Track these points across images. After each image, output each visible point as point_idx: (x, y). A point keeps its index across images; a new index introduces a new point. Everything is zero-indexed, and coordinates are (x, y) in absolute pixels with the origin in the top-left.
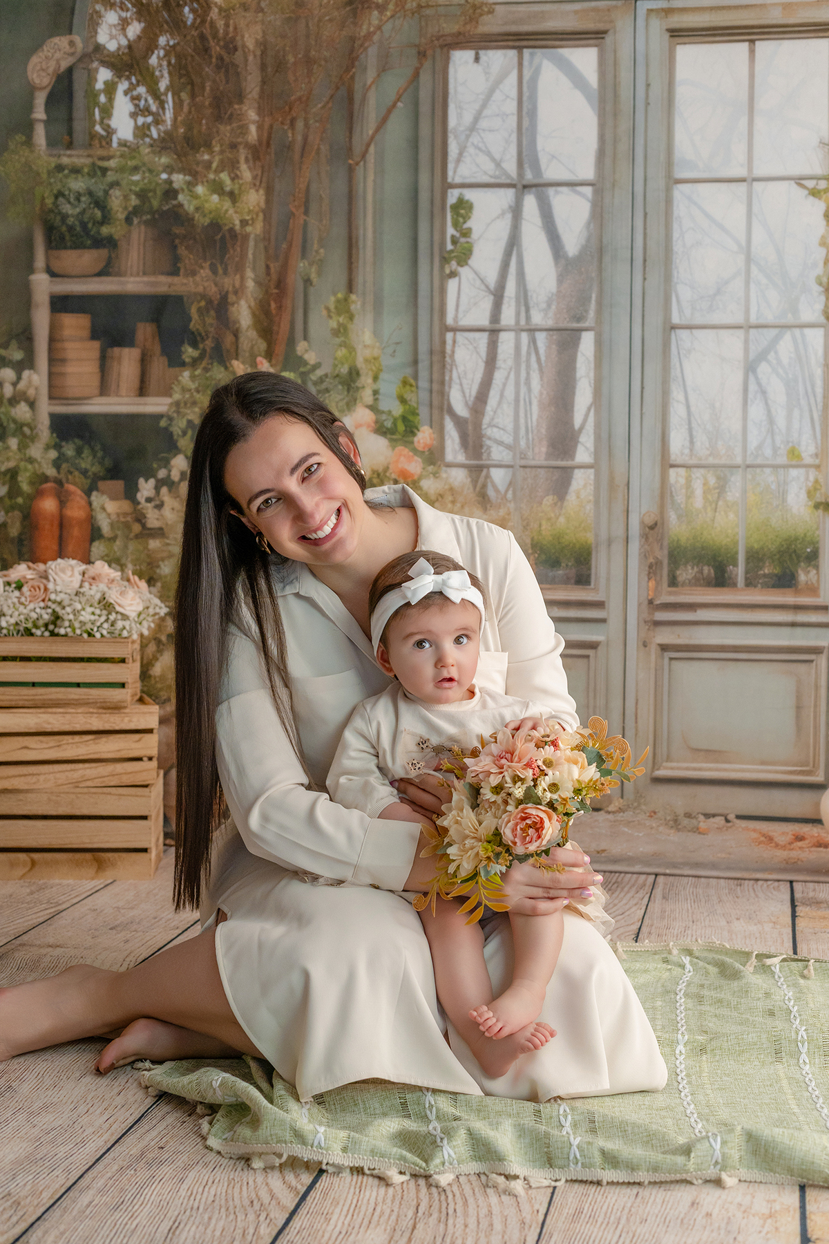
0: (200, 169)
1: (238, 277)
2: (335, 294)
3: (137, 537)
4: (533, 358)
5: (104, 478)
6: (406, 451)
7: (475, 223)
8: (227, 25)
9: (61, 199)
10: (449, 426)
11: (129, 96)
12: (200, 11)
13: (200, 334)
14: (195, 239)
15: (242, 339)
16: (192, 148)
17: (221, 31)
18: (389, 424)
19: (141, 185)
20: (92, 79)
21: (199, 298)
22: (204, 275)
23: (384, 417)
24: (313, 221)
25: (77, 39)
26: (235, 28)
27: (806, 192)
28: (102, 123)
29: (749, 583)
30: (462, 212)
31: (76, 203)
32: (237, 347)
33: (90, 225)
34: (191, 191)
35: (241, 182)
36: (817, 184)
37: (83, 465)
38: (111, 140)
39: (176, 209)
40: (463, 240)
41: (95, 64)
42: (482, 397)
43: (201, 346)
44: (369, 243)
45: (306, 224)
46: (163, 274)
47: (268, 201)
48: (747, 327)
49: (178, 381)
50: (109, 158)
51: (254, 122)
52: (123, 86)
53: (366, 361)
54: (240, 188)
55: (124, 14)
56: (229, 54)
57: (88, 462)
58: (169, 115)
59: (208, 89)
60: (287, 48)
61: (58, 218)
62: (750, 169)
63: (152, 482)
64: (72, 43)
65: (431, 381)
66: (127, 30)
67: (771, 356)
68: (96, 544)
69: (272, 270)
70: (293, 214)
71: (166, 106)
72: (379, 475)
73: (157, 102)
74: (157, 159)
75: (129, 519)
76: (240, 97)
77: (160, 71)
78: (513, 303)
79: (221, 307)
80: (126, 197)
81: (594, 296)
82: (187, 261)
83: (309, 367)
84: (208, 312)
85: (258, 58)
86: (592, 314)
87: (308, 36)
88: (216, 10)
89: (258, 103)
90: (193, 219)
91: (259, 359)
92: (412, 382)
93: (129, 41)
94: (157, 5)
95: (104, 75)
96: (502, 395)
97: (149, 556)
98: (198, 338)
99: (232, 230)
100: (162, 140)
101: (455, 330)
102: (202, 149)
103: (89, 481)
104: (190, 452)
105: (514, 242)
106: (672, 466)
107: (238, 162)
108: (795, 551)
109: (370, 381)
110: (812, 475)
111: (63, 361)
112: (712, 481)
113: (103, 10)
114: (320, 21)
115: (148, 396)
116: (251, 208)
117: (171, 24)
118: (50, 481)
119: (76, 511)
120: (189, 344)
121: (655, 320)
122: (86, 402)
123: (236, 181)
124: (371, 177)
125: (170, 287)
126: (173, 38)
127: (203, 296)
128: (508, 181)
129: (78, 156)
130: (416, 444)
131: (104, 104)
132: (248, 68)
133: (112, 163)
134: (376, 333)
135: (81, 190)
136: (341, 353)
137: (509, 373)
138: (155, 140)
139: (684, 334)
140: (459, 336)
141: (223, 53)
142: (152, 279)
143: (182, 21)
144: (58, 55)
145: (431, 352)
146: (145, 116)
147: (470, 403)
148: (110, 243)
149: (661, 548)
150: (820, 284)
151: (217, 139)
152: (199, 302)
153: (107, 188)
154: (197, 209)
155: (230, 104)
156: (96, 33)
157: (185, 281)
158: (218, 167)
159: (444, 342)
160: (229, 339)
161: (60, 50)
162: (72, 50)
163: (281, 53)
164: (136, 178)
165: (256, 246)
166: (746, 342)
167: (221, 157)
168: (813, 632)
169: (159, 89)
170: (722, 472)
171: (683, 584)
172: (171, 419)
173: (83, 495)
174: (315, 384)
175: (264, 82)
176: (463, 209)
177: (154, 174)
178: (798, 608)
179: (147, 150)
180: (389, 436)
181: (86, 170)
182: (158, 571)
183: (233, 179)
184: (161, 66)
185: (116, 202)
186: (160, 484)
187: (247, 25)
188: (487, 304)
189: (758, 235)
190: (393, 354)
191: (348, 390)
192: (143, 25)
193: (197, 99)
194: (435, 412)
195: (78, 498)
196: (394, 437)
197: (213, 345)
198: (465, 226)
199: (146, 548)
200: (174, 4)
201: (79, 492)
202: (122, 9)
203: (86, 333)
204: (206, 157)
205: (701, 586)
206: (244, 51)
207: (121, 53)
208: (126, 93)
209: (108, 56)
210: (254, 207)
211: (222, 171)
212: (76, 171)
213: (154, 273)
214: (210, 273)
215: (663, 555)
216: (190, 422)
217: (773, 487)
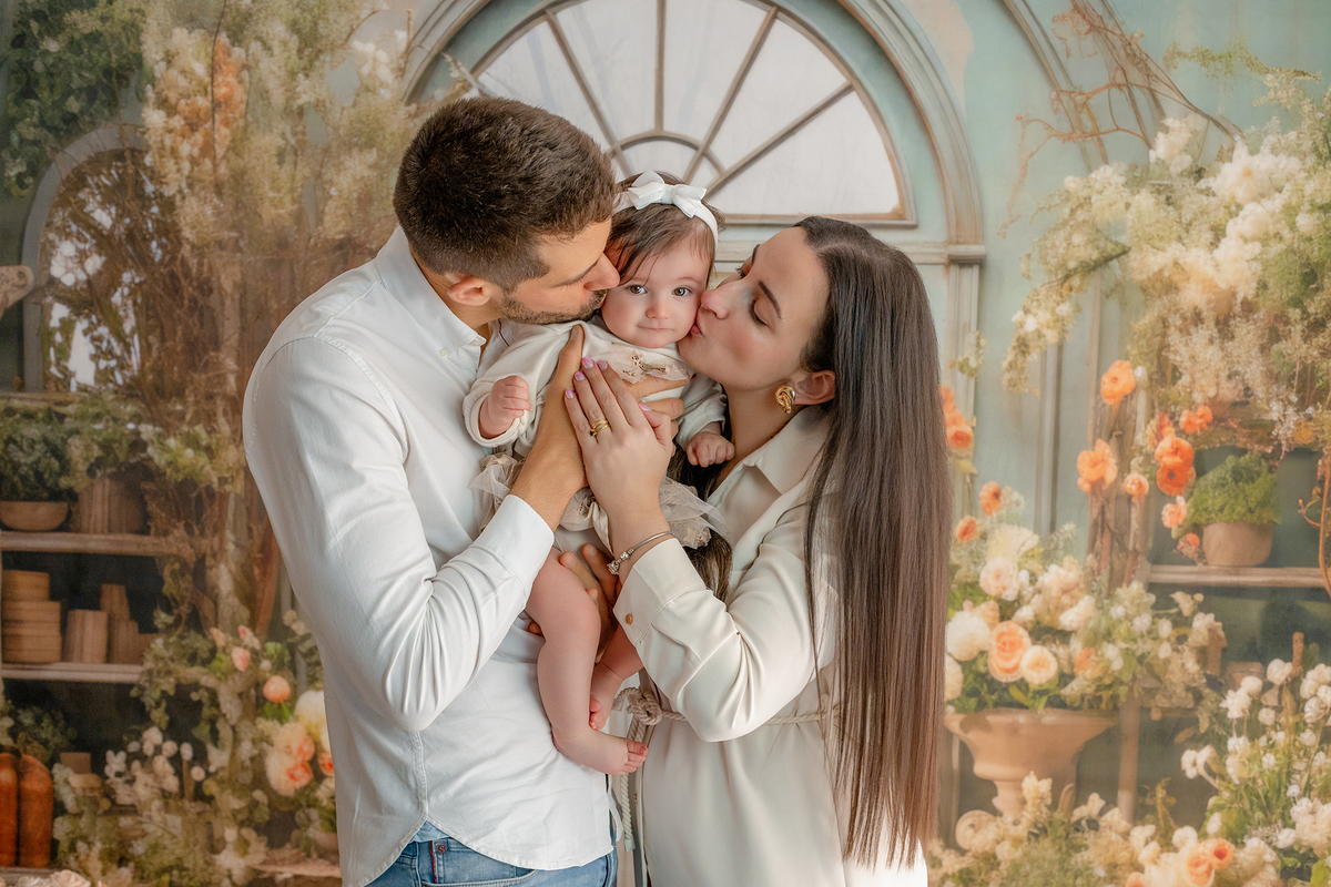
0: (170, 420)
1: (216, 539)
3: (106, 813)
5: (68, 750)
8: (200, 264)
9: (12, 446)
11: (89, 336)
12: (169, 247)
13: (175, 600)
14: (167, 498)
15: (221, 606)
16: (162, 397)
17: (194, 271)
19: (104, 434)
20: (45, 313)
21: (172, 559)
22: (178, 535)
25: (28, 271)
26: (210, 269)
28: (58, 364)
31: (30, 450)
32: (217, 614)
33: (46, 476)
34: (161, 444)
35: (218, 436)
37: (43, 735)
38: (69, 384)
39: (145, 463)
41: (49, 299)
43: (176, 612)
46: (130, 532)
49: (149, 647)
50: (66, 404)
51: (232, 372)
52: (81, 325)
54: (218, 444)
55: (81, 246)
56: (203, 295)
57: (47, 731)
58: (135, 360)
59: (179, 333)
60: (270, 294)
61: (9, 466)
63: (122, 755)
64: (21, 275)
66: (86, 264)
68: (59, 820)
69: (255, 533)
71: (132, 349)
73: (122, 344)
74: (122, 407)
75: (96, 794)
76: (216, 343)
77: (125, 310)
79: (198, 570)
80: (87, 448)
82: (158, 520)
83: (297, 638)
84: (183, 575)
85: (237, 302)
87: (293, 282)
88: (188, 247)
89: (238, 351)
90: (165, 474)
91: (242, 628)
93: (88, 275)
94: (120, 238)
95: (59, 312)
97: (120, 834)
98: (173, 604)
99: (209, 489)
100: (128, 387)
102: (174, 399)
103: (50, 752)
104: (164, 726)
107: (215, 415)
111: (19, 622)
113: (57, 239)
114: (305, 265)
115: (117, 662)
116: (231, 465)
117: (136, 259)
118: (6, 751)
119: (35, 783)
120: (163, 610)
122: (44, 667)
123: (213, 435)
125: (139, 547)
126: (138, 275)
127: (178, 558)
129: (32, 400)
131: (61, 344)
132: (226, 313)
133: (70, 409)
135: (34, 437)
138: (119, 386)
141: (196, 294)
142: (119, 537)
143: (149, 257)
144: (6, 287)
146: (108, 360)
148: (71, 496)
151: (191, 388)
152: (173, 564)
153: (65, 436)
154: (170, 463)
155: (206, 351)
156: (50, 264)
157: (156, 541)
158: (192, 418)
160: (207, 606)
161: (8, 282)
162: (22, 282)
163: (263, 298)
164: (99, 426)
165: (236, 504)
167: (196, 408)
169: (123, 331)
172: (142, 689)
173: (43, 766)
174: (305, 656)
175: (243, 329)
177: (119, 422)
179: (111, 397)
181: (40, 415)
182: (130, 850)
183: (209, 433)
184: (126, 305)
185: (76, 450)
186: (130, 758)
187: (224, 265)
192: (104, 258)
193: (168, 344)
195: (37, 771)
197: (189, 611)
199: (116, 825)
200: (139, 238)
201: (39, 764)
202: (79, 240)
203: (44, 592)
204: (179, 407)
206: (221, 295)
207: (78, 288)
208: (85, 333)
209: (63, 291)
210: (234, 464)
211: (198, 423)
212: (29, 416)
213: (121, 531)
214: (185, 534)
216: (164, 693)
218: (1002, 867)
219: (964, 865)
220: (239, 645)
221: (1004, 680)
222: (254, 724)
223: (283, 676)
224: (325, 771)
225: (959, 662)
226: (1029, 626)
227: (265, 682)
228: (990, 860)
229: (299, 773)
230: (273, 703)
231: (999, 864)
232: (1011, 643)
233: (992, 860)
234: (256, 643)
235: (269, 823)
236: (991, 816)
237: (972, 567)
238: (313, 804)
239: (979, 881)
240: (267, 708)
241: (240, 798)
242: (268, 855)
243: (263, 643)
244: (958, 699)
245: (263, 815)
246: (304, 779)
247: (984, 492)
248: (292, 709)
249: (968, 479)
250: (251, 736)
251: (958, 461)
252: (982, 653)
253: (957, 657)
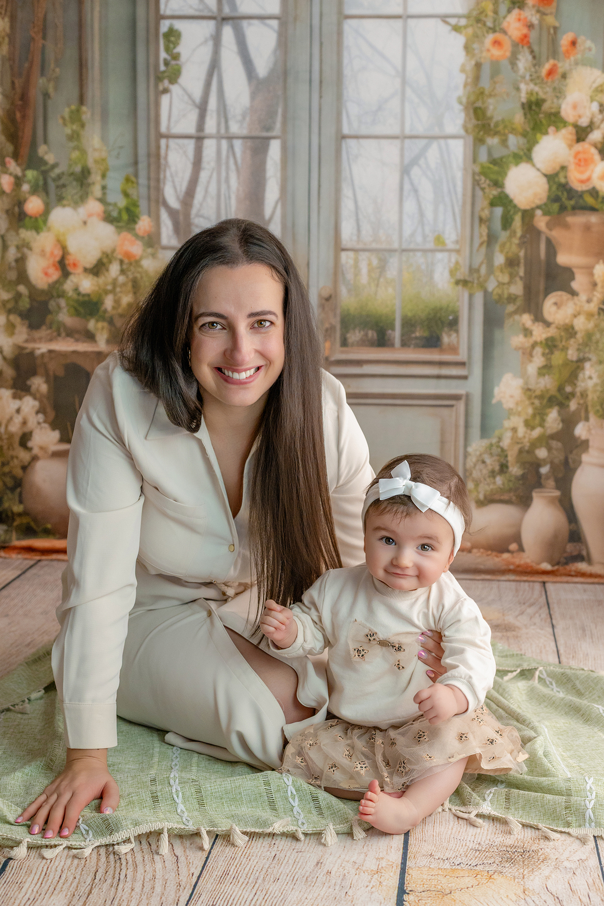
2: (69, 106)
4: (232, 161)
6: (129, 236)
7: (183, 49)
10: (164, 216)
18: (115, 214)
23: (111, 208)
24: (50, 46)
27: (449, 28)
29: (404, 344)
30: (172, 39)
36: (458, 21)
40: (173, 62)
42: (190, 193)
44: (97, 64)
45: (44, 47)
47: (12, 27)
48: (403, 137)
53: (96, 162)
62: (405, 8)
65: (149, 179)
67: (422, 162)
69: (17, 85)
70: (33, 39)
72: (107, 256)
78: (215, 115)
81: (280, 111)
86: (278, 125)
91: (8, 159)
92: (133, 179)
96: (206, 191)
101: (168, 137)
105: (215, 66)
106: (343, 250)
108: (440, 319)
109: (99, 178)
110: (454, 257)
112: (375, 262)
121: (329, 131)
124: (97, 9)
128: (209, 14)
130: (137, 231)
134: (104, 139)
136: (75, 155)
137: (212, 173)
139: (352, 143)
140: (172, 142)
145: (149, 155)
147: (181, 197)
149: (335, 315)
150: (460, 103)
159: (158, 147)
165: (3, 65)
166: (402, 149)
168: (454, 382)
170: (384, 254)
171: (353, 345)
174: (54, 180)
176: (173, 36)
178: (441, 364)
180: (115, 223)
188: (193, 116)
189: (412, 63)
190: (118, 156)
191: (82, 185)
194: (153, 204)
196: (120, 224)
198: (176, 51)
205: (366, 346)
210: (1, 32)
215: (336, 322)
217: (423, 267)
218: (579, 336)
219: (549, 335)
220: (6, 173)
221: (579, 189)
222: (18, 234)
223: (38, 196)
224: (70, 269)
225: (546, 176)
226: (599, 146)
227: (25, 200)
228: (570, 331)
229: (51, 271)
230: (31, 217)
231: (576, 333)
232: (586, 160)
233: (571, 330)
234: (18, 171)
235: (30, 310)
236: (569, 296)
237: (555, 100)
238: (62, 295)
239: (561, 346)
240: (27, 219)
241: (8, 291)
242: (29, 335)
243: (24, 170)
244: (545, 204)
245: (25, 304)
246: (55, 275)
247: (564, 41)
248: (45, 221)
249: (552, 31)
250: (15, 243)
251: (545, 17)
252: (563, 168)
253: (544, 171)
